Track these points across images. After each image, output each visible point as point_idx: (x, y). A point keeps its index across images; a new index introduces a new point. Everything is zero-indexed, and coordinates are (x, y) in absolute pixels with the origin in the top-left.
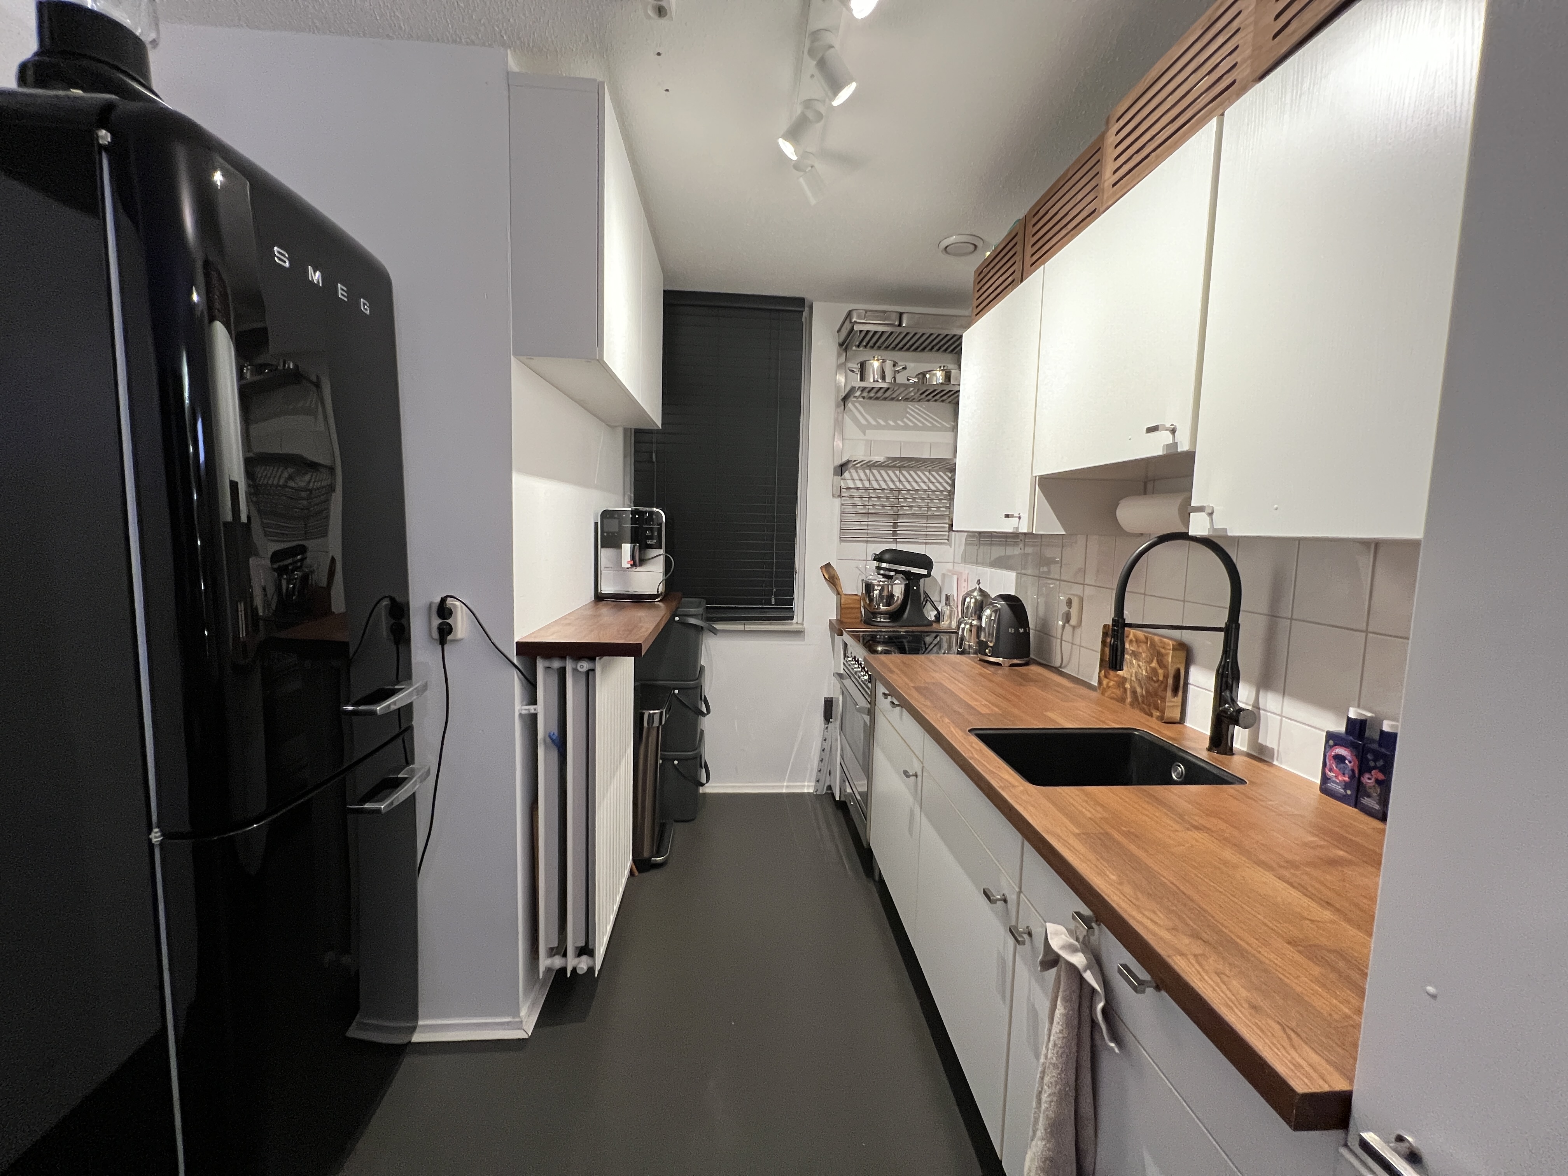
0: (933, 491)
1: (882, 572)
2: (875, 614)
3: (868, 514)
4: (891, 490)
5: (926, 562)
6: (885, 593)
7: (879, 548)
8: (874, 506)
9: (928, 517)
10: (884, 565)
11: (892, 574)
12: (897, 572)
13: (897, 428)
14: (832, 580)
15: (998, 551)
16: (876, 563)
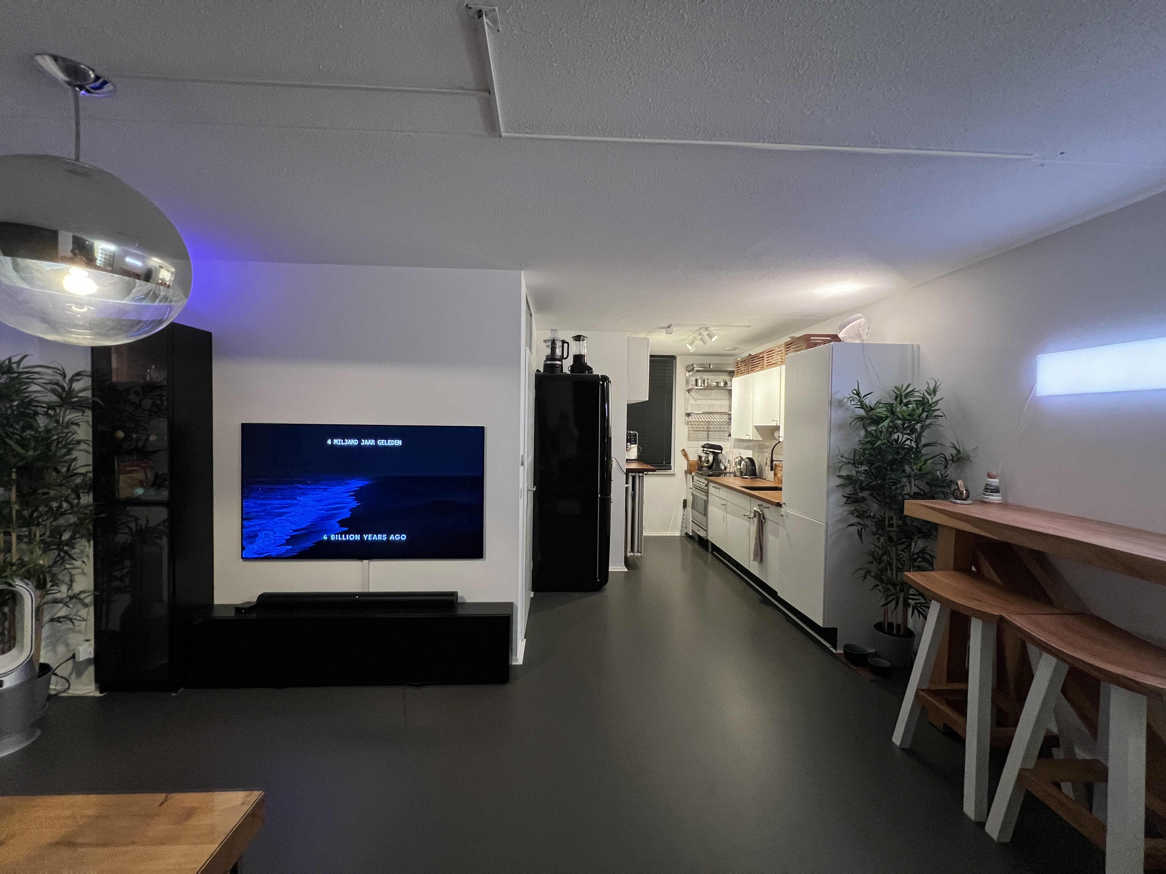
0: (722, 422)
1: (704, 452)
2: (702, 467)
3: (698, 431)
4: (706, 422)
5: (720, 448)
6: (706, 459)
7: (704, 443)
8: (700, 428)
9: (720, 431)
10: (705, 449)
11: (708, 452)
12: (710, 452)
13: (708, 399)
14: (686, 455)
15: (746, 444)
16: (702, 449)
